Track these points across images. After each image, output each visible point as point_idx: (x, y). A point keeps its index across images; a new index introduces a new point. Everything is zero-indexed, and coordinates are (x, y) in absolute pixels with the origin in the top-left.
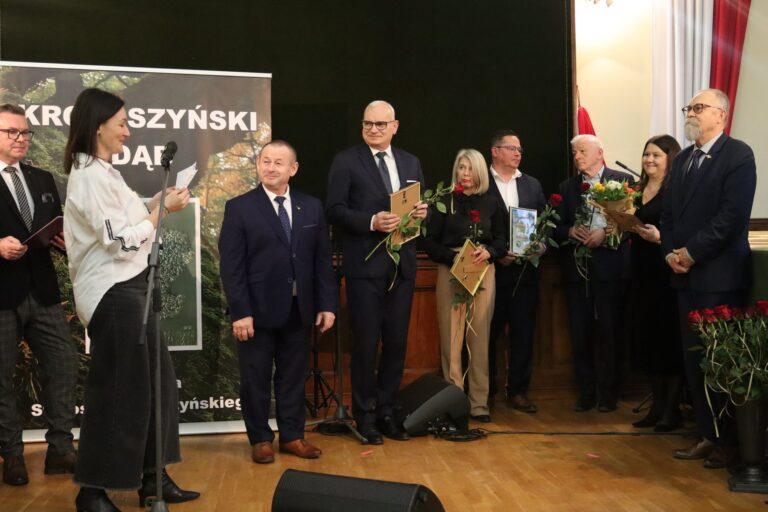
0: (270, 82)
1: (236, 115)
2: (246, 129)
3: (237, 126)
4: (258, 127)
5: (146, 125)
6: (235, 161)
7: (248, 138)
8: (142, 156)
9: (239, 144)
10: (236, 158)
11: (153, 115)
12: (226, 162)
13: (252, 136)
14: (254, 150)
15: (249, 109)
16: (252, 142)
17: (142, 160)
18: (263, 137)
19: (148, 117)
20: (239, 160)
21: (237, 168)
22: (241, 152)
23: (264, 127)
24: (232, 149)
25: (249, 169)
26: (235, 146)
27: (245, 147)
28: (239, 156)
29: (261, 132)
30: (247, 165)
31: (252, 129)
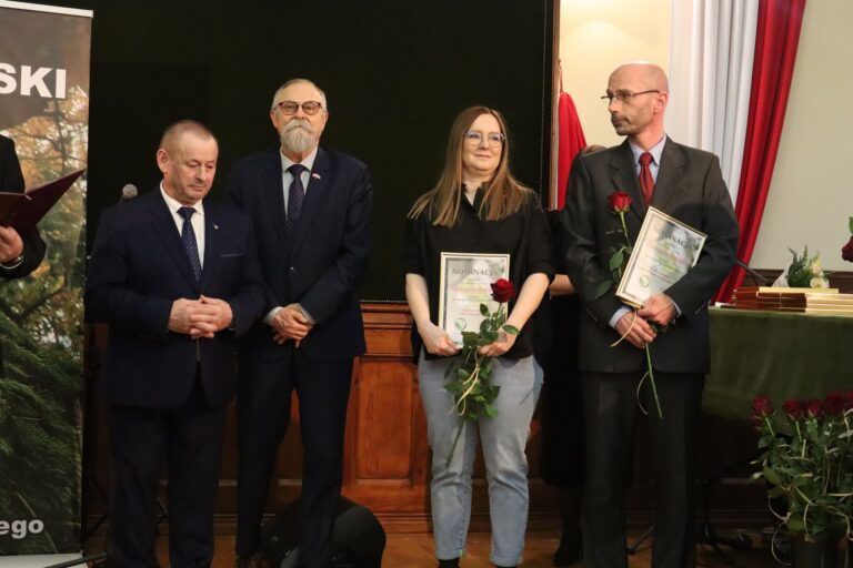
0: (90, 21)
1: (33, 73)
2: (49, 95)
3: (34, 90)
4: (67, 93)
6: (28, 144)
7: (51, 109)
9: (35, 119)
10: (31, 140)
13: (57, 106)
14: (60, 128)
15: (54, 63)
16: (57, 116)
18: (74, 109)
20: (35, 143)
21: (31, 155)
22: (39, 131)
23: (77, 92)
24: (25, 125)
25: (50, 158)
26: (30, 121)
27: (46, 123)
28: (35, 137)
29: (73, 102)
30: (47, 152)
31: (57, 96)
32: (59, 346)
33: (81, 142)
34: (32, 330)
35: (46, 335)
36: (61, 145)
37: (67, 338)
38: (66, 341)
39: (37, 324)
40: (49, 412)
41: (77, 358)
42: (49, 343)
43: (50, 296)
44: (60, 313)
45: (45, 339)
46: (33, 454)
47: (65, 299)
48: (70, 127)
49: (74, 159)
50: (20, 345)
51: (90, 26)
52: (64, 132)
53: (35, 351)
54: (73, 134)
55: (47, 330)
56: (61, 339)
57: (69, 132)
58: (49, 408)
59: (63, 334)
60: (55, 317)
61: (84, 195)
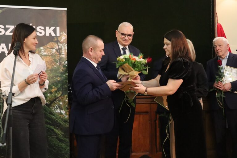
0: (66, 11)
1: (49, 28)
2: (55, 35)
3: (50, 34)
4: (60, 34)
5: (5, 33)
6: (49, 51)
7: (55, 40)
8: (3, 48)
9: (51, 43)
10: (50, 49)
11: (9, 28)
12: (45, 51)
13: (57, 38)
14: (58, 45)
15: (56, 25)
16: (57, 42)
17: (3, 51)
18: (62, 39)
19: (6, 29)
20: (51, 50)
21: (50, 54)
22: (52, 46)
23: (63, 34)
24: (48, 45)
25: (56, 55)
26: (49, 44)
27: (54, 44)
28: (51, 49)
29: (62, 37)
30: (55, 53)
31: (57, 35)
32: (61, 114)
33: (65, 49)
34: (53, 109)
35: (57, 110)
36: (59, 51)
37: (63, 111)
38: (63, 112)
39: (54, 107)
40: (59, 134)
41: (67, 117)
42: (58, 113)
43: (58, 98)
44: (61, 103)
45: (57, 111)
46: (55, 147)
47: (62, 99)
48: (61, 45)
49: (63, 55)
50: (49, 113)
51: (66, 13)
52: (60, 47)
53: (54, 115)
54: (62, 47)
55: (57, 108)
56: (61, 111)
57: (61, 46)
58: (59, 133)
59: (62, 109)
60: (59, 104)
61: (67, 66)
